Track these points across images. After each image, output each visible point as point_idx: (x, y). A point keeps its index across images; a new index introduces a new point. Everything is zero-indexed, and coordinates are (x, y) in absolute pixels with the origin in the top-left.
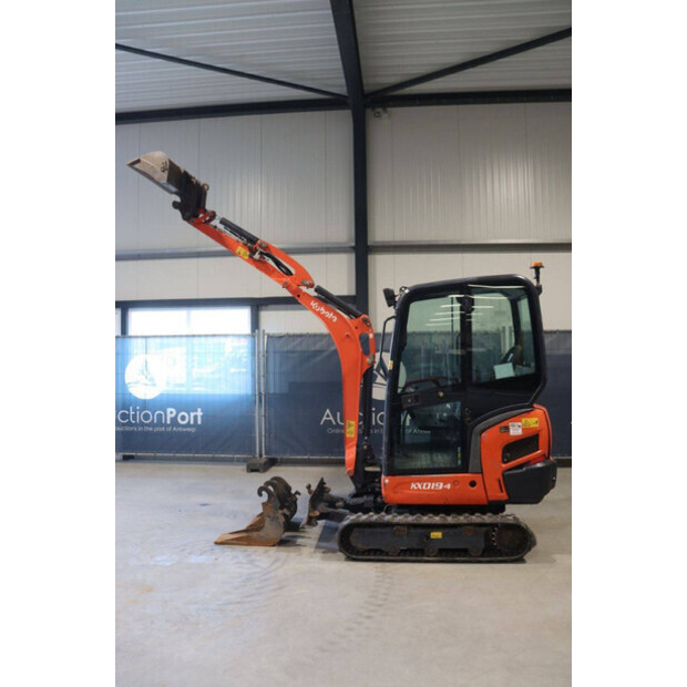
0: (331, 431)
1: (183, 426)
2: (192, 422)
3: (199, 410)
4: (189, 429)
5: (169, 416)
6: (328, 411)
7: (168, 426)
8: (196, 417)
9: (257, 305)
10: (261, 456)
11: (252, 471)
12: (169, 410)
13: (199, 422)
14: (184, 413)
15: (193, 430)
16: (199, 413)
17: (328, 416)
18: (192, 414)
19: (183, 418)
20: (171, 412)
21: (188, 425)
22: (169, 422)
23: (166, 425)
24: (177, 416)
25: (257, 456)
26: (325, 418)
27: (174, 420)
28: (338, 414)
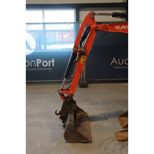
0: (115, 67)
1: (45, 67)
2: (49, 66)
3: (53, 59)
4: (48, 69)
5: (38, 63)
6: (114, 58)
7: (38, 67)
8: (51, 63)
9: (78, 7)
10: (83, 79)
11: (82, 87)
12: (38, 60)
13: (53, 65)
14: (45, 61)
15: (50, 69)
16: (53, 61)
17: (114, 61)
18: (49, 62)
19: (45, 64)
20: (39, 61)
21: (48, 67)
22: (38, 66)
23: (36, 67)
24: (42, 63)
25: (81, 80)
26: (113, 62)
27: (40, 65)
28: (119, 60)
